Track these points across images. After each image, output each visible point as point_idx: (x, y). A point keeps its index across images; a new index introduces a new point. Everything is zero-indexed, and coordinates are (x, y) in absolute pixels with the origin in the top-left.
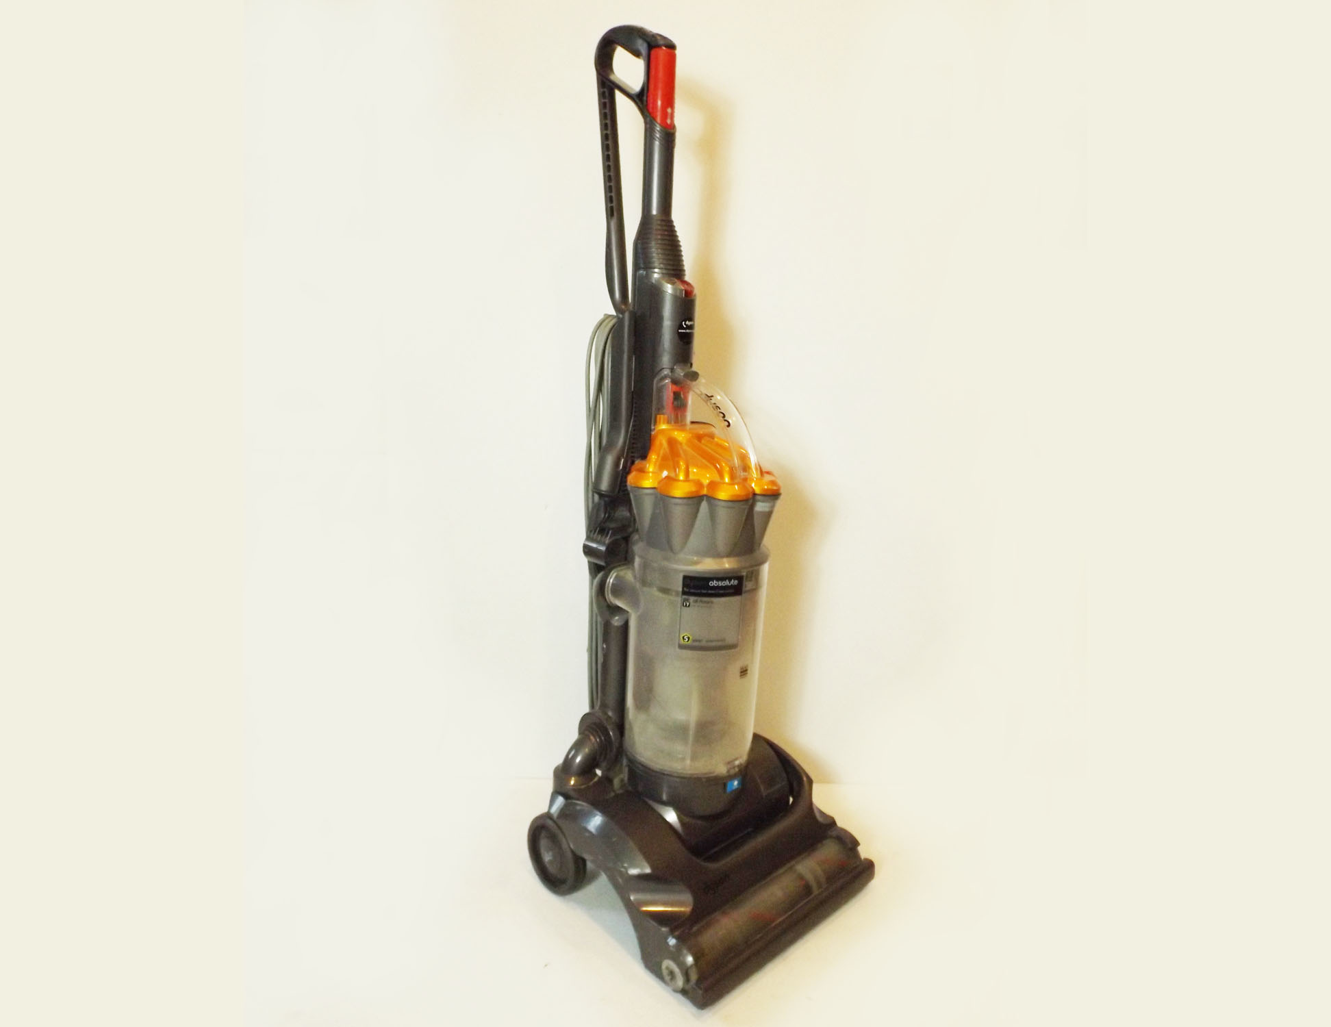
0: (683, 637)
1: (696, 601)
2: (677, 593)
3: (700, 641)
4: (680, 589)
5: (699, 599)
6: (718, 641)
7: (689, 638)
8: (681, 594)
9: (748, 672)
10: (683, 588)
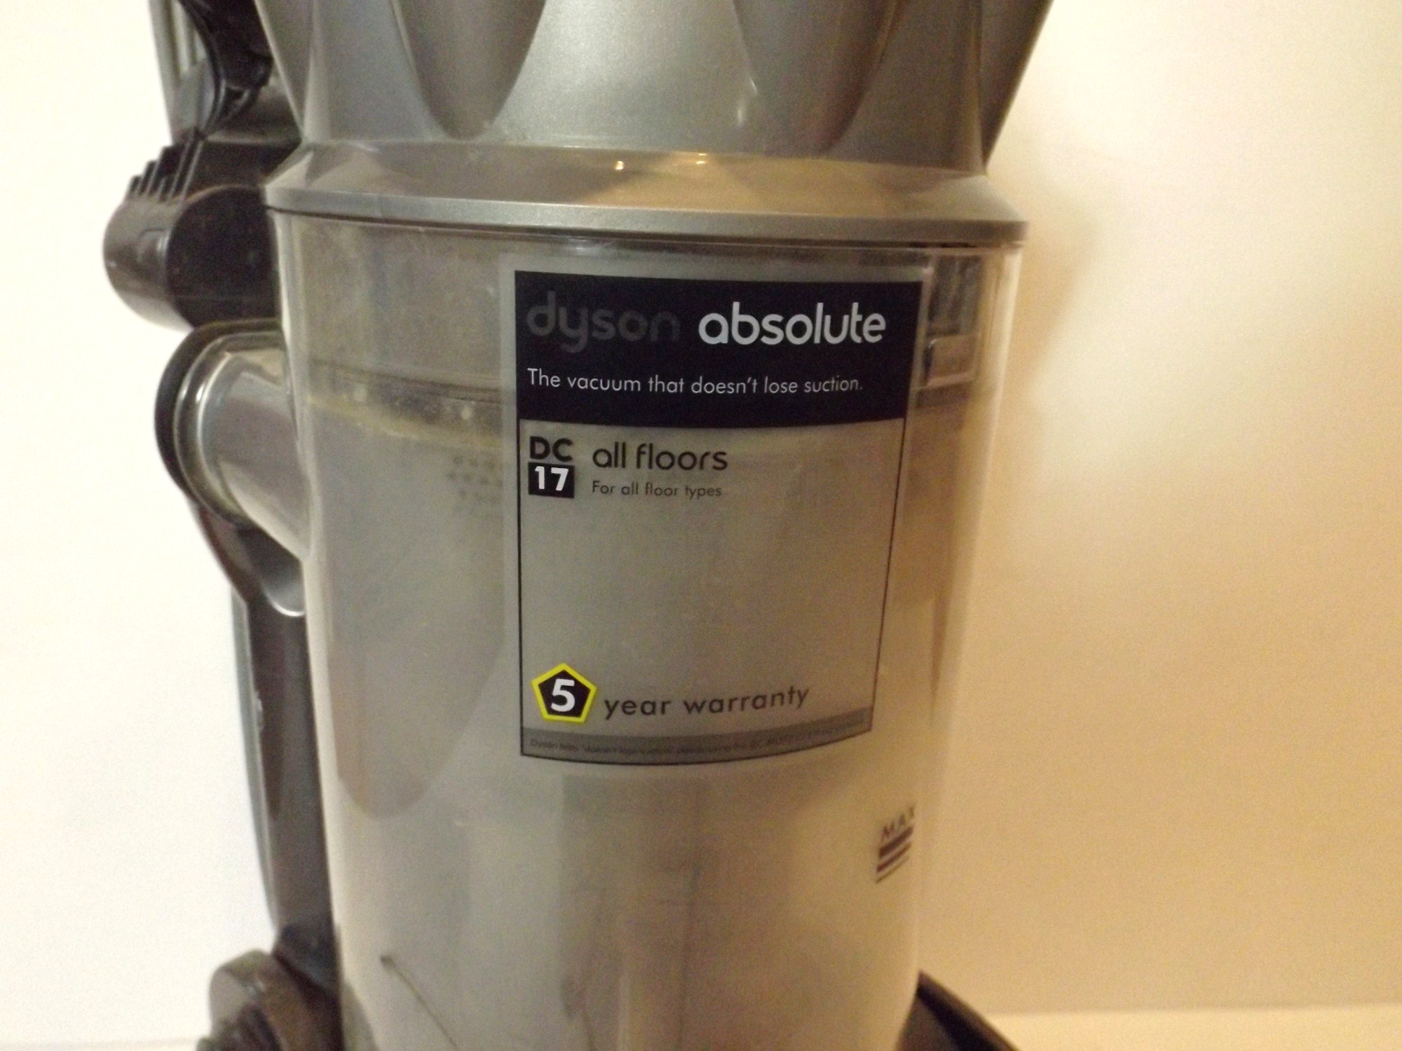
0: (547, 687)
1: (614, 458)
2: (487, 402)
3: (650, 708)
4: (507, 378)
5: (633, 438)
6: (759, 702)
7: (580, 692)
8: (509, 411)
9: (915, 838)
10: (522, 376)
